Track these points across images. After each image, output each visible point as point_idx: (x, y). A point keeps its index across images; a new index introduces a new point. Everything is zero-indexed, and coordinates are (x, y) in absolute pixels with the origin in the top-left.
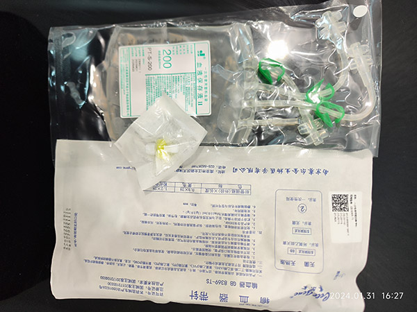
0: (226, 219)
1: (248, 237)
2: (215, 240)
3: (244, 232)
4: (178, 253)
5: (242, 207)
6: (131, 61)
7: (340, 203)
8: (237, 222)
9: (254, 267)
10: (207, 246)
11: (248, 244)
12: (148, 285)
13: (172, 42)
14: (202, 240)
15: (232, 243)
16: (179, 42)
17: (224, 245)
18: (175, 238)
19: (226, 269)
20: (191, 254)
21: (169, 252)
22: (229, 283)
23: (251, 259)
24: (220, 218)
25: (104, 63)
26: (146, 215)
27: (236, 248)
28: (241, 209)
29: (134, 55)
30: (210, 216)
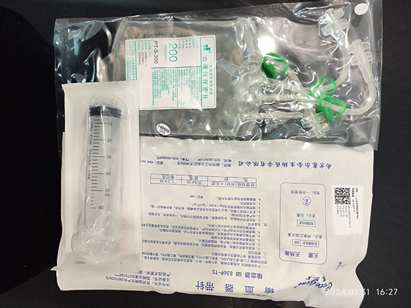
0: (232, 211)
1: (254, 228)
2: (221, 232)
3: (249, 224)
4: (185, 244)
5: (248, 199)
6: (137, 54)
7: (343, 196)
8: (243, 214)
9: (259, 257)
10: (212, 238)
11: (253, 236)
12: (154, 276)
13: (178, 36)
14: (208, 231)
15: (238, 235)
16: (184, 36)
17: (230, 236)
18: (182, 230)
19: (231, 260)
20: (197, 245)
21: (175, 243)
22: (234, 274)
23: (256, 250)
24: (226, 210)
25: (111, 56)
26: (153, 206)
27: (241, 239)
28: (246, 201)
29: (141, 48)
30: (217, 208)
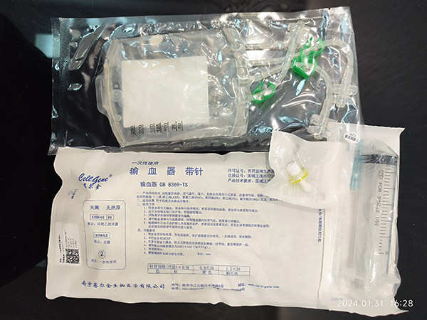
0: (170, 242)
2: (180, 222)
3: (154, 230)
5: (155, 253)
7: (72, 256)
8: (160, 240)
9: (144, 201)
11: (150, 219)
12: (243, 178)
14: (192, 222)
15: (165, 219)
17: (172, 217)
18: (218, 222)
19: (170, 197)
20: (203, 208)
21: (224, 210)
22: (167, 184)
23: (147, 207)
24: (175, 242)
26: (246, 245)
27: (161, 215)
28: (157, 251)
30: (184, 245)
